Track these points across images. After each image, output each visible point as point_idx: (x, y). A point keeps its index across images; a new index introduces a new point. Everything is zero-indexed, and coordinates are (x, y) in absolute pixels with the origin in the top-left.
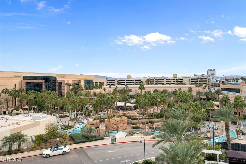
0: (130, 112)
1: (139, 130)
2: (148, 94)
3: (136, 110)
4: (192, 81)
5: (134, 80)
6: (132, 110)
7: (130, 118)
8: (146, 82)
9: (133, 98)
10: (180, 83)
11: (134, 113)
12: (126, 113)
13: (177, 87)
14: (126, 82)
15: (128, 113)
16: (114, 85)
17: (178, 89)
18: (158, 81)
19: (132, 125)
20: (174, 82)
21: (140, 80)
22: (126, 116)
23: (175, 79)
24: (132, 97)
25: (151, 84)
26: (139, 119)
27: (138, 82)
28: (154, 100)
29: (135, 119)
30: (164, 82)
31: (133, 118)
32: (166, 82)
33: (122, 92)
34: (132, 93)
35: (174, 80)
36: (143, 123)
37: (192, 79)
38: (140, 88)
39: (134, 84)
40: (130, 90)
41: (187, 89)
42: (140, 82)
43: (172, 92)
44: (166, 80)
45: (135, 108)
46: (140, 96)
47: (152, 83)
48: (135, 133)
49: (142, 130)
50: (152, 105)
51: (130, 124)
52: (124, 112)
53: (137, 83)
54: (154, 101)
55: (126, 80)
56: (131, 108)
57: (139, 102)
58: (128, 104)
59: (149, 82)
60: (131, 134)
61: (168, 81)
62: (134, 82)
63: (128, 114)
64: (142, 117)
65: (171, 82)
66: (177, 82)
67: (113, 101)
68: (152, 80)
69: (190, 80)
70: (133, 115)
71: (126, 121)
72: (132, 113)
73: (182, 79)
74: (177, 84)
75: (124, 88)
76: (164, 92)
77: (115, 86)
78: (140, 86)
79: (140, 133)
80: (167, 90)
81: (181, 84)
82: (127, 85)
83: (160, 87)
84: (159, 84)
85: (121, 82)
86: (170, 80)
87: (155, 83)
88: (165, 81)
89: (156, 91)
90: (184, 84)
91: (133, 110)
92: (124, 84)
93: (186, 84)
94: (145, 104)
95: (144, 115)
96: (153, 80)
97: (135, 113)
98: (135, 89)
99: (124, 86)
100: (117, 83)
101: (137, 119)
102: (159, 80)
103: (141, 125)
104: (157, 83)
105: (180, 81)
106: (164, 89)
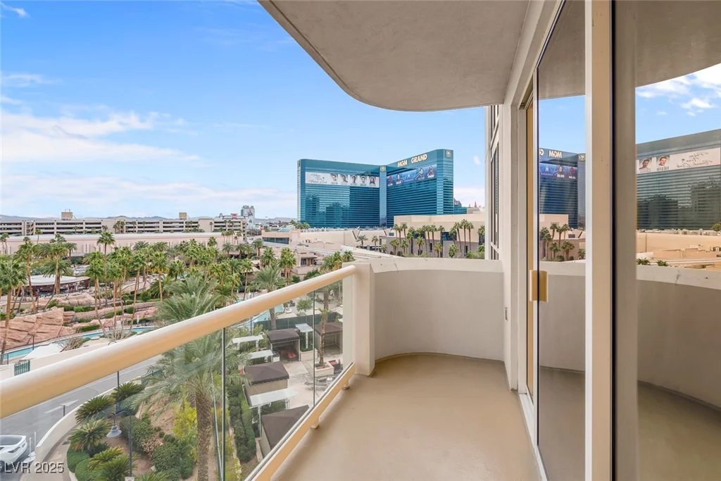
0: (71, 295)
1: (97, 331)
2: (122, 252)
3: (88, 291)
4: (215, 226)
5: (82, 224)
6: (76, 291)
7: (72, 310)
8: (115, 227)
9: (80, 263)
10: (192, 228)
11: (84, 297)
12: (58, 298)
13: (186, 237)
14: (58, 228)
15: (67, 299)
16: (19, 234)
17: (188, 240)
18: (147, 226)
19: (78, 325)
20: (180, 227)
21: (100, 223)
22: (59, 307)
23: (183, 223)
24: (78, 261)
25: (129, 232)
26: (99, 308)
27: (94, 227)
28: (138, 263)
29: (87, 309)
30: (158, 227)
31: (81, 307)
32: (164, 227)
33: (45, 251)
34: (74, 253)
35: (180, 223)
36: (109, 316)
37: (215, 223)
38: (100, 241)
39: (81, 232)
40: (70, 246)
41: (207, 241)
42: (100, 228)
43: (176, 247)
44: (164, 223)
45: (86, 285)
46: (100, 258)
47: (130, 229)
48: (88, 339)
49: (107, 329)
50: (132, 274)
51: (71, 322)
52: (54, 299)
53: (90, 230)
54: (137, 266)
55: (58, 224)
56: (73, 287)
57: (100, 272)
58: (64, 279)
59: (122, 227)
60: (75, 344)
61: (169, 226)
62: (82, 228)
63: (67, 302)
64: (106, 303)
65: (174, 227)
66: (186, 227)
67: (20, 273)
68: (131, 223)
69: (211, 223)
70: (81, 300)
71: (61, 318)
72: (77, 298)
73: (197, 223)
74: (187, 231)
75: (53, 241)
76: (160, 247)
77: (23, 237)
78: (101, 236)
79: (101, 337)
80: (166, 243)
81: (195, 231)
82: (61, 235)
83: (151, 239)
84: (148, 231)
85: (43, 227)
86: (172, 223)
87: (137, 229)
88: (161, 225)
89: (140, 246)
90: (201, 231)
91: (80, 290)
92: (53, 233)
93: (204, 232)
94: (115, 275)
95: (110, 298)
96: (134, 223)
97: (87, 297)
98: (85, 244)
99: (53, 237)
100: (28, 231)
101: (93, 309)
102: (147, 223)
103: (103, 321)
104: (142, 229)
105: (193, 226)
106: (160, 241)
